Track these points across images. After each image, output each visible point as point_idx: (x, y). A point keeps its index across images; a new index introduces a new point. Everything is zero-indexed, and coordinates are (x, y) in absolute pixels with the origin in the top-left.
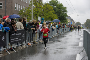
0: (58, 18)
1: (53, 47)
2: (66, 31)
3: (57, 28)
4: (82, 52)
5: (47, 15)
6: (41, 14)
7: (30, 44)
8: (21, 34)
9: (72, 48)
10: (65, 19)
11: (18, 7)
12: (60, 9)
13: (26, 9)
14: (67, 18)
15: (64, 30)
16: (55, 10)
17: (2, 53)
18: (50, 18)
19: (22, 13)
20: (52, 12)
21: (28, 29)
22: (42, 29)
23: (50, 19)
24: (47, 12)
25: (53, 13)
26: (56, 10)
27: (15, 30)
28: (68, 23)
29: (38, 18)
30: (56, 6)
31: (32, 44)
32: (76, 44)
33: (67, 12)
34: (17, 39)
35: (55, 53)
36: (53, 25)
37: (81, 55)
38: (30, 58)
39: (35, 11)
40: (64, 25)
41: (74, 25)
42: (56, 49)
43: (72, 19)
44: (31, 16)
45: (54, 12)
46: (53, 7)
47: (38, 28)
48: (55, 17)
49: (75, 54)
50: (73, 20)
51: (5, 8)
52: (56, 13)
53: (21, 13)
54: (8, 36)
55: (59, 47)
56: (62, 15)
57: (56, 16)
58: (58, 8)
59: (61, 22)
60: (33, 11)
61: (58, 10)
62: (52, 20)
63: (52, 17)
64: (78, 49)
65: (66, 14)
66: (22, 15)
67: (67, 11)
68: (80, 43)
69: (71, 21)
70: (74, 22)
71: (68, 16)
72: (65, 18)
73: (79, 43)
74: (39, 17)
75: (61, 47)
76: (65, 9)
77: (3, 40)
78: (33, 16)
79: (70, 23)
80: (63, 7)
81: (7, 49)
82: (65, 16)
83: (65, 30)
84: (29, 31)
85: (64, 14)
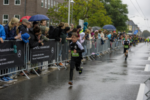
0: (112, 23)
1: (102, 70)
3: (110, 40)
4: (149, 81)
5: (94, 17)
6: (85, 16)
7: (63, 64)
8: (48, 47)
9: (133, 73)
10: (124, 25)
11: (46, 3)
12: (115, 7)
13: (59, 6)
14: (127, 23)
16: (107, 9)
17: (16, 77)
19: (52, 13)
20: (102, 13)
21: (61, 39)
22: (84, 40)
23: (99, 24)
24: (94, 12)
25: (104, 13)
26: (109, 8)
27: (40, 41)
28: (130, 32)
29: (78, 21)
30: (109, 2)
31: (67, 64)
32: (140, 67)
33: (128, 13)
34: (43, 54)
35: (104, 80)
37: (148, 85)
38: (62, 87)
39: (74, 9)
40: (121, 34)
41: (139, 35)
42: (106, 75)
43: (137, 25)
44: (67, 18)
45: (106, 12)
46: (105, 4)
47: (78, 38)
48: (107, 21)
49: (137, 83)
50: (137, 27)
51: (24, 3)
52: (109, 14)
53: (50, 12)
54: (28, 50)
55: (111, 71)
56: (119, 18)
57: (109, 20)
58: (113, 5)
59: (117, 29)
60: (71, 10)
61: (112, 9)
62: (102, 26)
63: (103, 20)
64: (143, 75)
65: (125, 16)
66: (52, 16)
67: (128, 11)
68: (147, 66)
69: (134, 29)
70: (139, 30)
71: (129, 20)
72: (125, 24)
73: (145, 65)
74: (80, 20)
75: (115, 72)
76: (124, 9)
77: (19, 55)
78: (71, 18)
79: (131, 32)
80: (121, 5)
81: (25, 71)
82: (124, 20)
84: (63, 42)
85: (123, 16)
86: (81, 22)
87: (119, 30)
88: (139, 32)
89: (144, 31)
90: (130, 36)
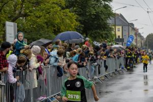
0: (79, 25)
2: (111, 70)
5: (37, 14)
6: (17, 12)
10: (105, 27)
14: (110, 21)
15: (103, 68)
18: (50, 23)
24: (38, 3)
29: (4, 25)
36: (59, 54)
41: (139, 45)
43: (132, 24)
45: (63, 3)
47: (5, 69)
48: (68, 21)
50: (134, 29)
56: (94, 12)
57: (71, 18)
62: (57, 32)
63: (58, 21)
65: (107, 7)
69: (126, 33)
70: (139, 35)
72: (106, 24)
74: (8, 23)
82: (103, 17)
83: (106, 67)
85: (102, 9)
86: (11, 29)
87: (94, 38)
88: (139, 39)
89: (148, 36)
90: (119, 51)
